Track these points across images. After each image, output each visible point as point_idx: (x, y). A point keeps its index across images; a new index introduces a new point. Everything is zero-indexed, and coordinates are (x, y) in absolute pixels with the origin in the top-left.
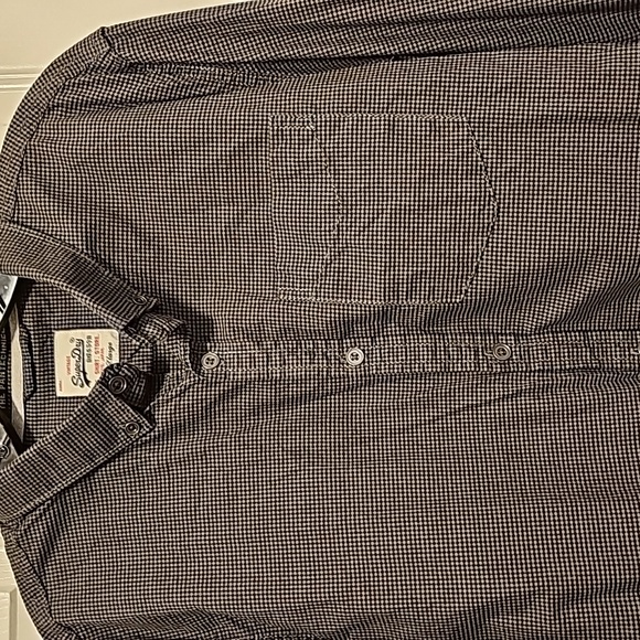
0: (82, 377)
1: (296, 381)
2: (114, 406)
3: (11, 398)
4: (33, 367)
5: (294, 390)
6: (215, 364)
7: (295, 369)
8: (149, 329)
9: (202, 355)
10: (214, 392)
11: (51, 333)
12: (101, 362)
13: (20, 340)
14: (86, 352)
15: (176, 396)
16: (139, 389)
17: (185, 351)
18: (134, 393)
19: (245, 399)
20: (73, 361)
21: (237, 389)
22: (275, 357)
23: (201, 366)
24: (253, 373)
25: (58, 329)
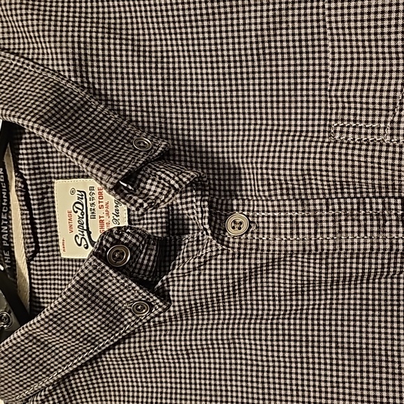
0: (86, 237)
1: (356, 255)
2: (114, 283)
3: (14, 256)
4: (33, 223)
5: (352, 267)
6: (245, 227)
7: (354, 240)
8: (151, 187)
9: (226, 216)
10: (243, 266)
11: (51, 182)
12: (106, 219)
13: (17, 191)
14: (89, 207)
15: (194, 269)
16: (148, 259)
17: (202, 212)
18: (142, 264)
19: (283, 277)
20: (75, 217)
21: (273, 263)
22: (327, 224)
23: (225, 231)
24: (294, 243)
25: (58, 178)
